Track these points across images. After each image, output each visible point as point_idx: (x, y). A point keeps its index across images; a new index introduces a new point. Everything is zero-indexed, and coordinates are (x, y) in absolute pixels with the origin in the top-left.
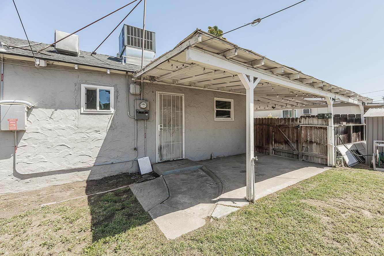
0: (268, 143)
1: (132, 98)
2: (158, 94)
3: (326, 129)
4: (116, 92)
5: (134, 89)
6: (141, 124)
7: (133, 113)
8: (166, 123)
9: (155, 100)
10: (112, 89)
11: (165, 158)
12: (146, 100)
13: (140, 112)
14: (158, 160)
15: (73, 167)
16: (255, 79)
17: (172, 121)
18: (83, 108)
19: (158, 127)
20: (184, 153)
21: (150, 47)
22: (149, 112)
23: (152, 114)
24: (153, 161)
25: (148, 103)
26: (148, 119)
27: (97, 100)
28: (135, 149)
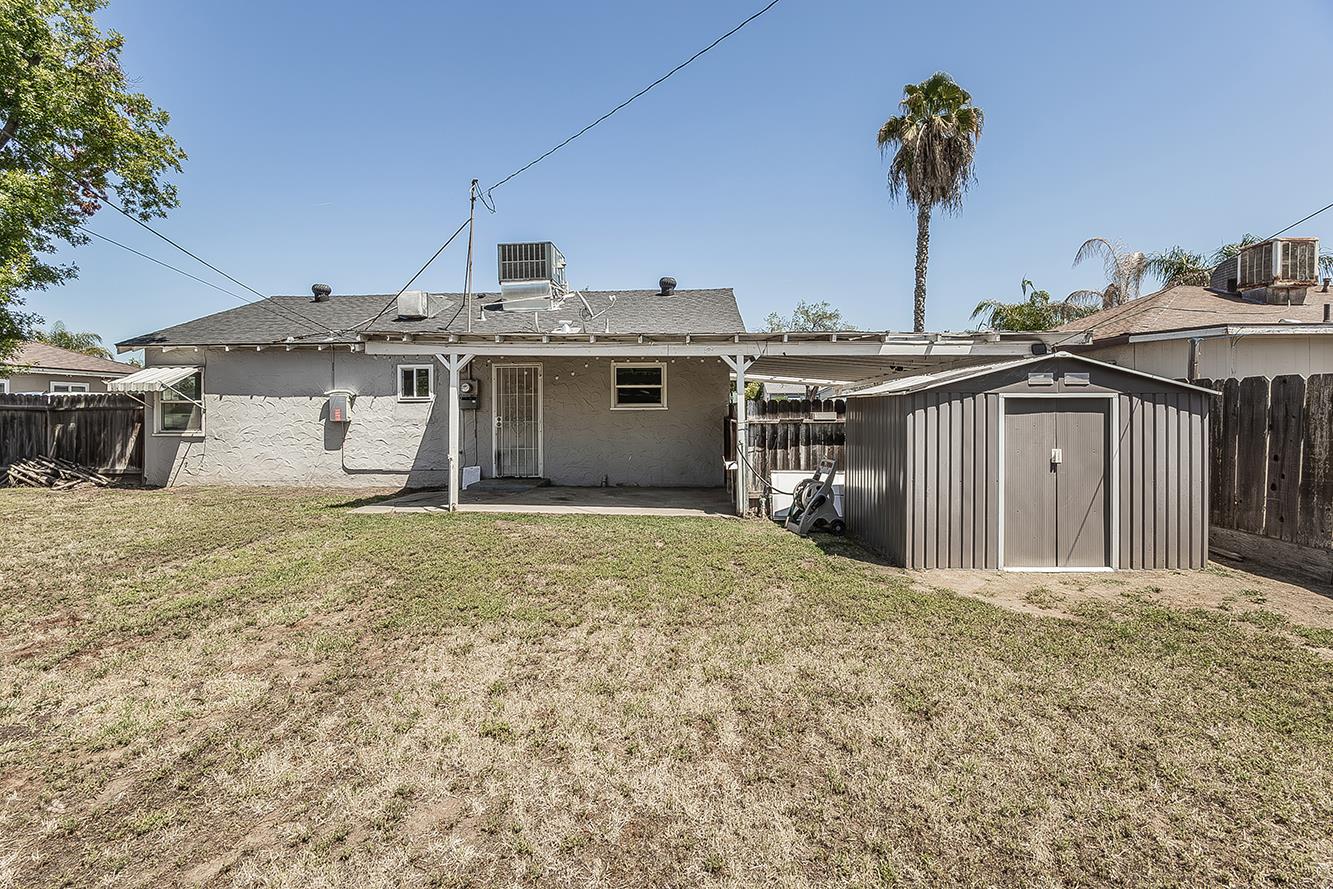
2: (494, 367)
6: (470, 415)
8: (510, 413)
9: (490, 377)
10: (430, 368)
12: (474, 380)
14: (494, 473)
17: (520, 413)
18: (400, 395)
19: (495, 421)
20: (541, 467)
21: (541, 272)
22: (479, 398)
23: (485, 400)
24: (486, 475)
25: (475, 384)
26: (478, 408)
27: (414, 384)
28: (461, 452)
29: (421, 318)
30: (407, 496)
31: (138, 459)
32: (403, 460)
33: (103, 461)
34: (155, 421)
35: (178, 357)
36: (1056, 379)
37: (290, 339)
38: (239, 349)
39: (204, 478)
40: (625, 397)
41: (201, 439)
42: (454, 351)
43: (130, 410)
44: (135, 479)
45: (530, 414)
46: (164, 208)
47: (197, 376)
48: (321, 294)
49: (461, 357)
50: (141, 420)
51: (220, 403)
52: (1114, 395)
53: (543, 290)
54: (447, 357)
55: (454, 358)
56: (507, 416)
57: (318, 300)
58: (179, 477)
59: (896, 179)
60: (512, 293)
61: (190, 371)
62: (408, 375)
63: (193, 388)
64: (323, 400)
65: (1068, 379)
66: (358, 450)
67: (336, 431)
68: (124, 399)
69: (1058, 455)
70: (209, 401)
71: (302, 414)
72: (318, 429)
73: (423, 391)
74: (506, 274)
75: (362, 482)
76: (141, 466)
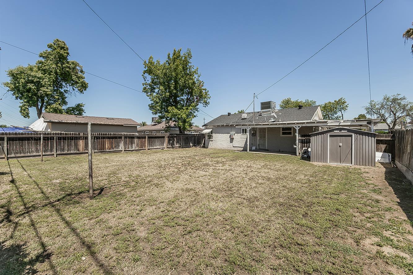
9: (257, 130)
11: (260, 148)
13: (253, 134)
15: (240, 146)
17: (263, 137)
18: (242, 133)
19: (258, 138)
20: (266, 147)
21: (269, 107)
22: (255, 134)
23: (256, 134)
24: (257, 148)
25: (254, 131)
26: (255, 136)
27: (245, 131)
28: (252, 144)
29: (246, 119)
30: (243, 151)
31: (204, 144)
32: (242, 145)
33: (200, 144)
34: (207, 138)
35: (209, 128)
36: (340, 131)
37: (225, 124)
38: (218, 126)
39: (213, 147)
40: (283, 133)
41: (213, 141)
42: (248, 127)
43: (203, 136)
44: (204, 147)
45: (264, 137)
46: (208, 105)
47: (212, 131)
48: (229, 114)
49: (249, 128)
50: (205, 138)
51: (215, 135)
52: (353, 134)
53: (270, 111)
54: (247, 128)
55: (248, 128)
56: (260, 137)
57: (229, 115)
58: (210, 147)
60: (263, 112)
61: (211, 130)
62: (243, 130)
63: (212, 132)
64: (230, 134)
65: (342, 131)
66: (235, 143)
67: (232, 140)
68: (203, 134)
69: (341, 144)
70: (213, 135)
71: (226, 137)
72: (229, 139)
73: (246, 133)
74: (262, 108)
75: (236, 149)
76: (205, 145)
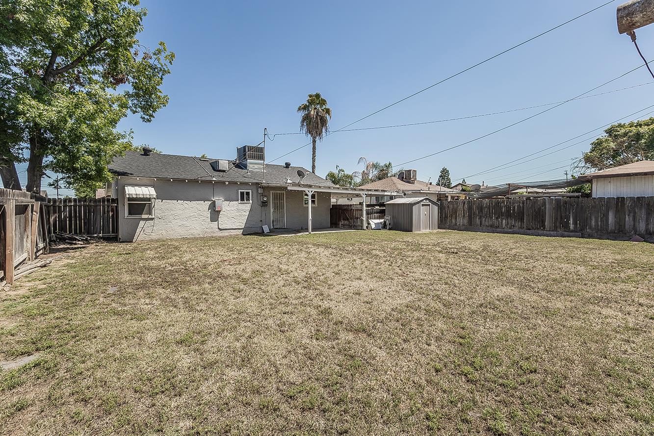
0: (339, 221)
1: (259, 195)
2: (271, 192)
3: (362, 210)
4: (252, 192)
5: (260, 191)
6: (263, 208)
7: (260, 203)
8: (276, 207)
9: (270, 195)
10: (250, 191)
11: (275, 227)
12: (266, 196)
13: (263, 202)
14: (272, 227)
15: (237, 228)
16: (312, 191)
17: (278, 207)
18: (240, 201)
19: (272, 210)
20: (285, 225)
21: (261, 157)
23: (268, 202)
24: (270, 228)
26: (267, 206)
27: (245, 197)
28: (261, 221)
29: (225, 171)
32: (240, 224)
34: (125, 211)
35: (138, 182)
38: (177, 180)
39: (154, 236)
41: (152, 219)
44: (113, 238)
45: (281, 207)
50: (114, 211)
51: (162, 203)
52: (431, 204)
58: (140, 236)
59: (303, 125)
60: (251, 164)
62: (242, 194)
64: (210, 203)
66: (224, 221)
67: (215, 213)
69: (426, 213)
70: (156, 202)
71: (199, 207)
72: (207, 214)
73: (248, 199)
75: (226, 233)
76: (117, 232)
